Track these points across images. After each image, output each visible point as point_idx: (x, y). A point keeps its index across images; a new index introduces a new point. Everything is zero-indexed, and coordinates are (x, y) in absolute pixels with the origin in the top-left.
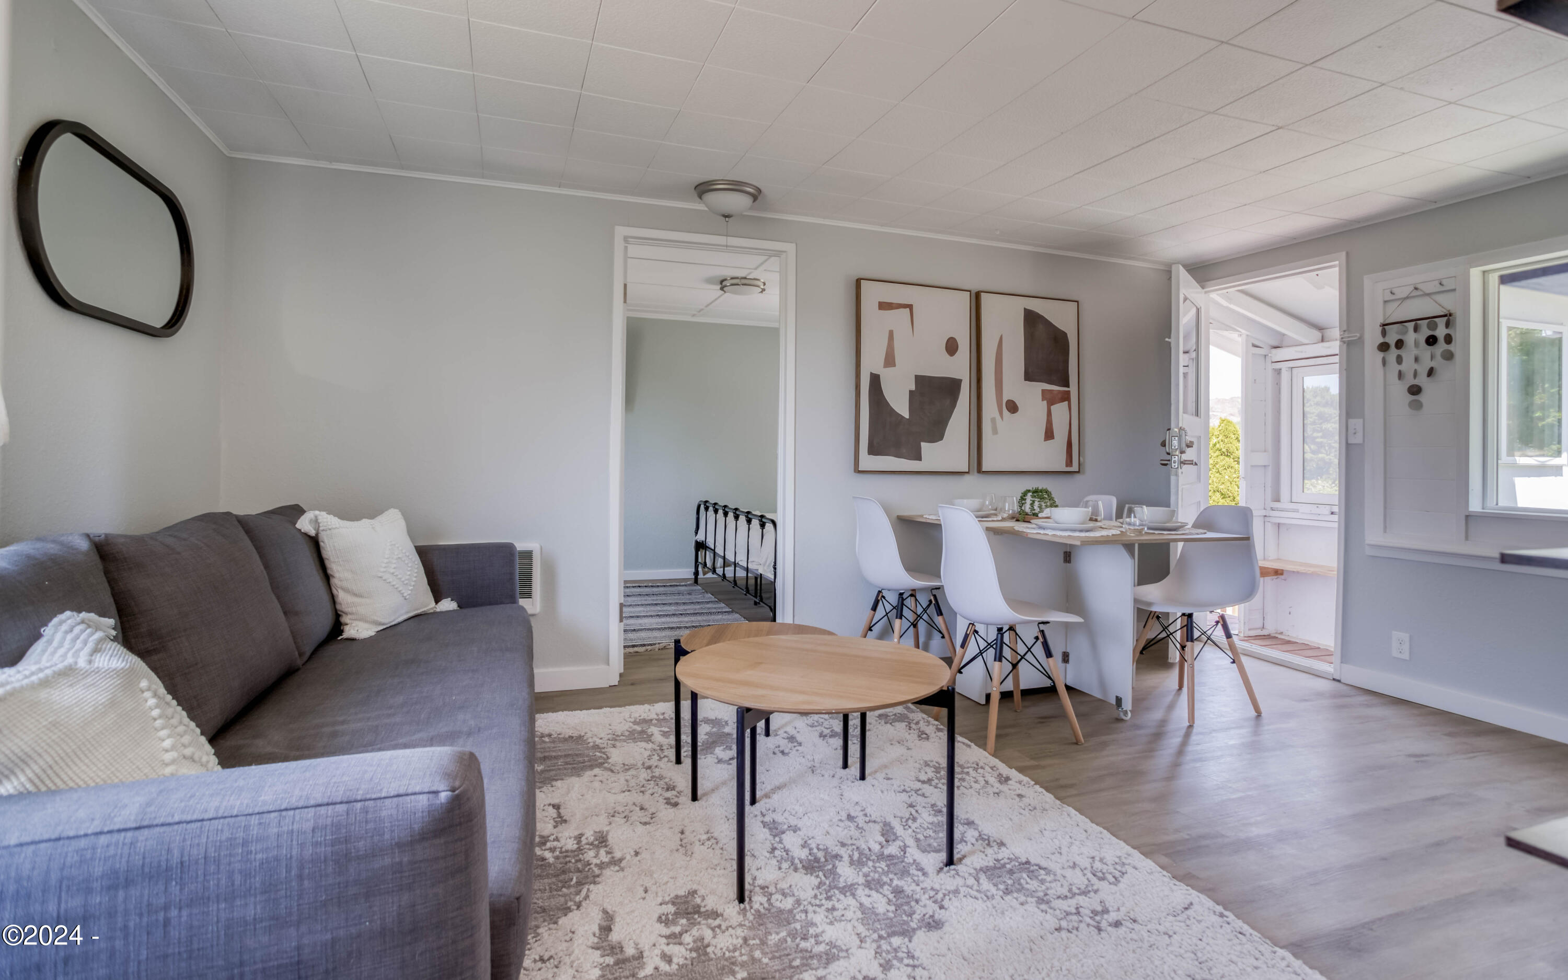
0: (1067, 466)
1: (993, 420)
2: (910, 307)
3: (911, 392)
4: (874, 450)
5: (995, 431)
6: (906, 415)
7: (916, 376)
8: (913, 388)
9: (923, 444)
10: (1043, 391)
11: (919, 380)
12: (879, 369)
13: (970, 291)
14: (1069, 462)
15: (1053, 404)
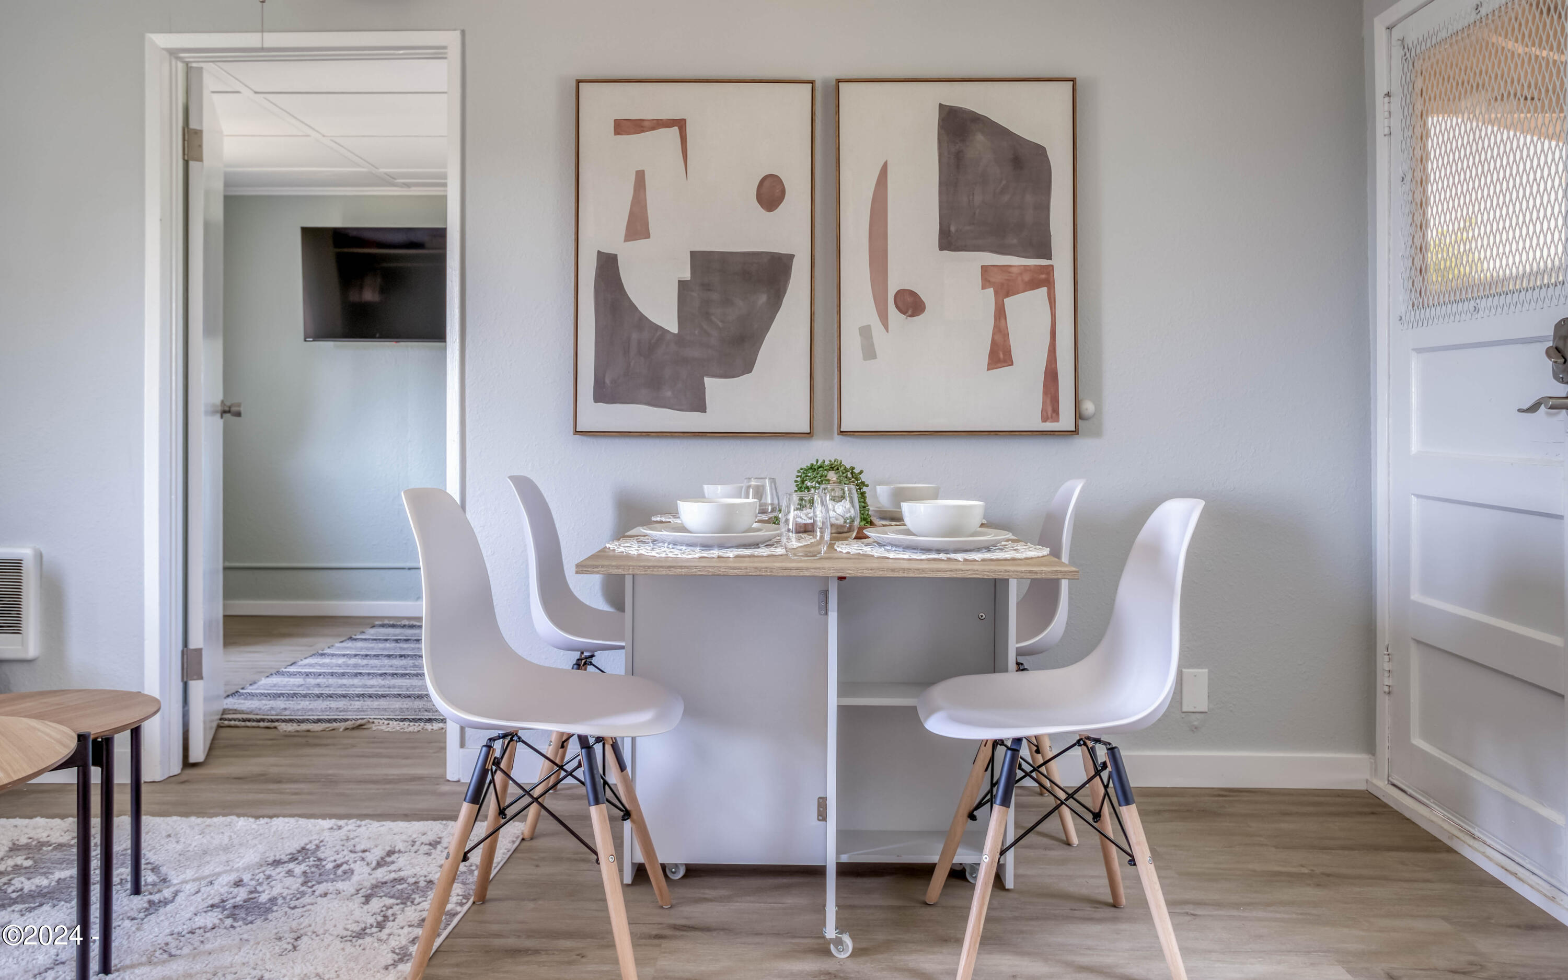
0: (1045, 419)
1: (865, 332)
2: (681, 124)
3: (682, 284)
4: (603, 394)
5: (870, 353)
6: (671, 324)
7: (693, 254)
8: (687, 275)
9: (707, 380)
10: (985, 269)
11: (700, 260)
12: (614, 243)
13: (812, 82)
14: (1051, 408)
15: (1008, 295)
